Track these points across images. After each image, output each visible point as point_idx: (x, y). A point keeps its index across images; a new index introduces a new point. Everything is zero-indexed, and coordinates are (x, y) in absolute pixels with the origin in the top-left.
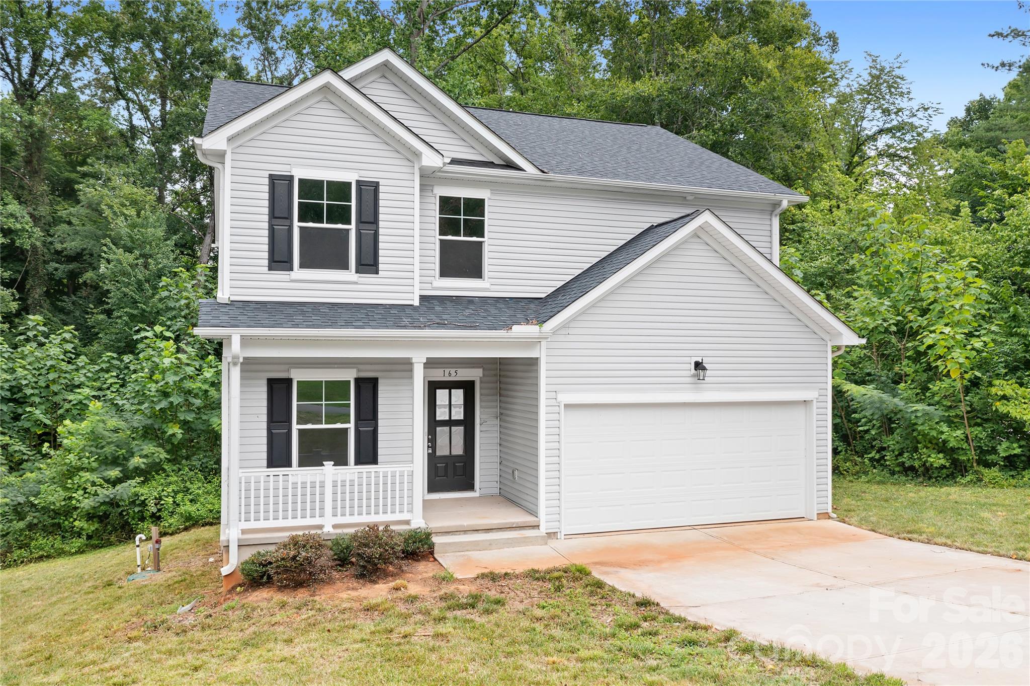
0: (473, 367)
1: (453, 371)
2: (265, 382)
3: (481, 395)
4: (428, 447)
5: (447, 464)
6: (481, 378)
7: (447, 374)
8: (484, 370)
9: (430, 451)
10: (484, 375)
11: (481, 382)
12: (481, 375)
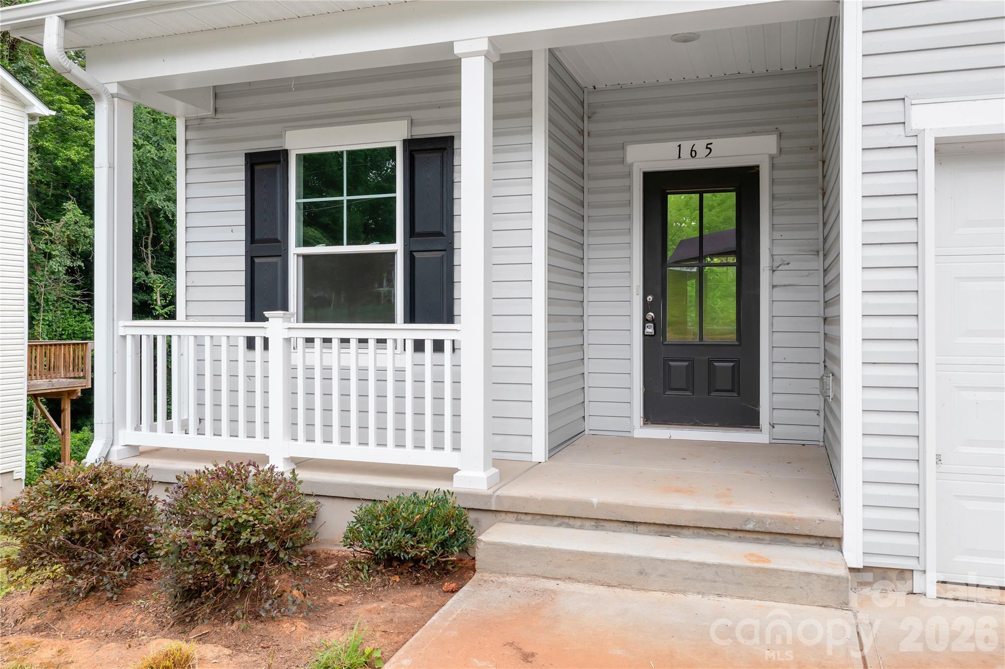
0: (754, 133)
1: (700, 146)
2: (242, 161)
3: (773, 197)
4: (645, 321)
5: (692, 361)
6: (772, 158)
7: (686, 153)
8: (780, 136)
9: (650, 330)
10: (780, 150)
11: (773, 167)
12: (774, 150)
